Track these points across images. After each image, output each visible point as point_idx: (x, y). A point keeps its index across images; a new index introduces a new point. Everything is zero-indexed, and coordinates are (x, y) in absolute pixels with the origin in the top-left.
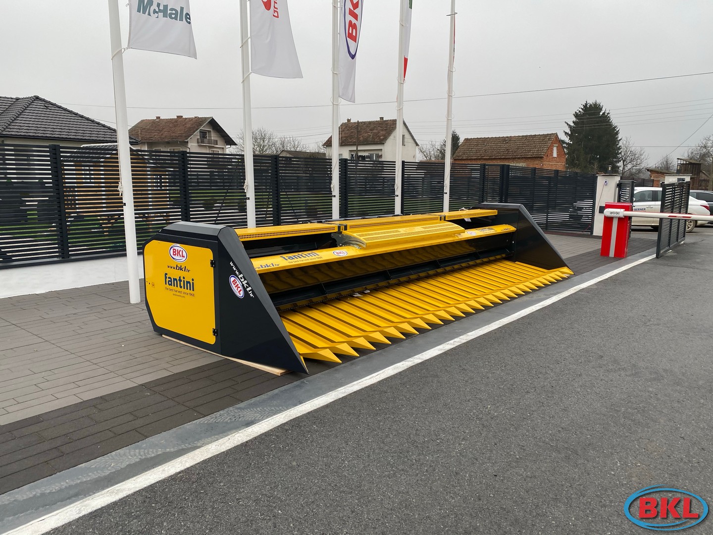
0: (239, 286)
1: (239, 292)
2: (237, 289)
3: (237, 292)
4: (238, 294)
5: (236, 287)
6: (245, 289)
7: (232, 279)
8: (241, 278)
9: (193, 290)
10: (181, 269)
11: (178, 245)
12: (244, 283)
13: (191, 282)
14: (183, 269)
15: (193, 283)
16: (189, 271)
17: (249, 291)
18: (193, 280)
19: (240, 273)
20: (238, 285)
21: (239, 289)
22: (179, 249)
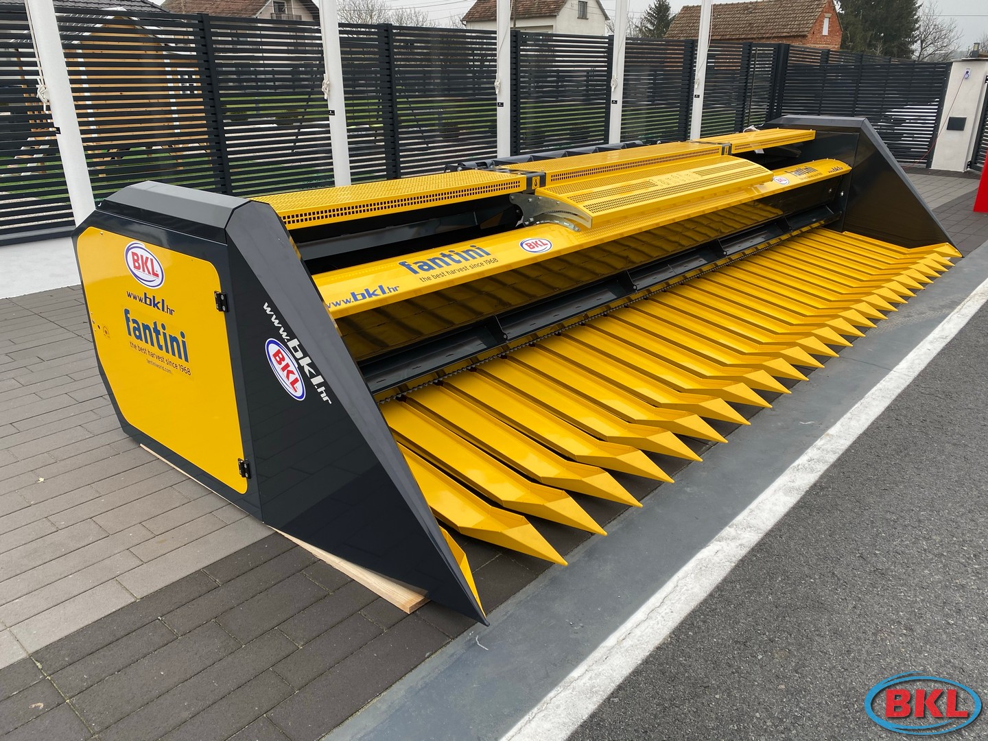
0: (292, 368)
1: (293, 383)
2: (288, 377)
3: (288, 383)
4: (290, 389)
5: (283, 369)
6: (307, 380)
7: (273, 349)
8: (296, 351)
9: (186, 360)
10: (155, 305)
11: (142, 244)
12: (305, 362)
13: (180, 339)
14: (160, 305)
15: (184, 343)
16: (171, 312)
17: (320, 385)
18: (183, 335)
19: (292, 336)
20: (287, 366)
21: (292, 377)
22: (146, 255)
